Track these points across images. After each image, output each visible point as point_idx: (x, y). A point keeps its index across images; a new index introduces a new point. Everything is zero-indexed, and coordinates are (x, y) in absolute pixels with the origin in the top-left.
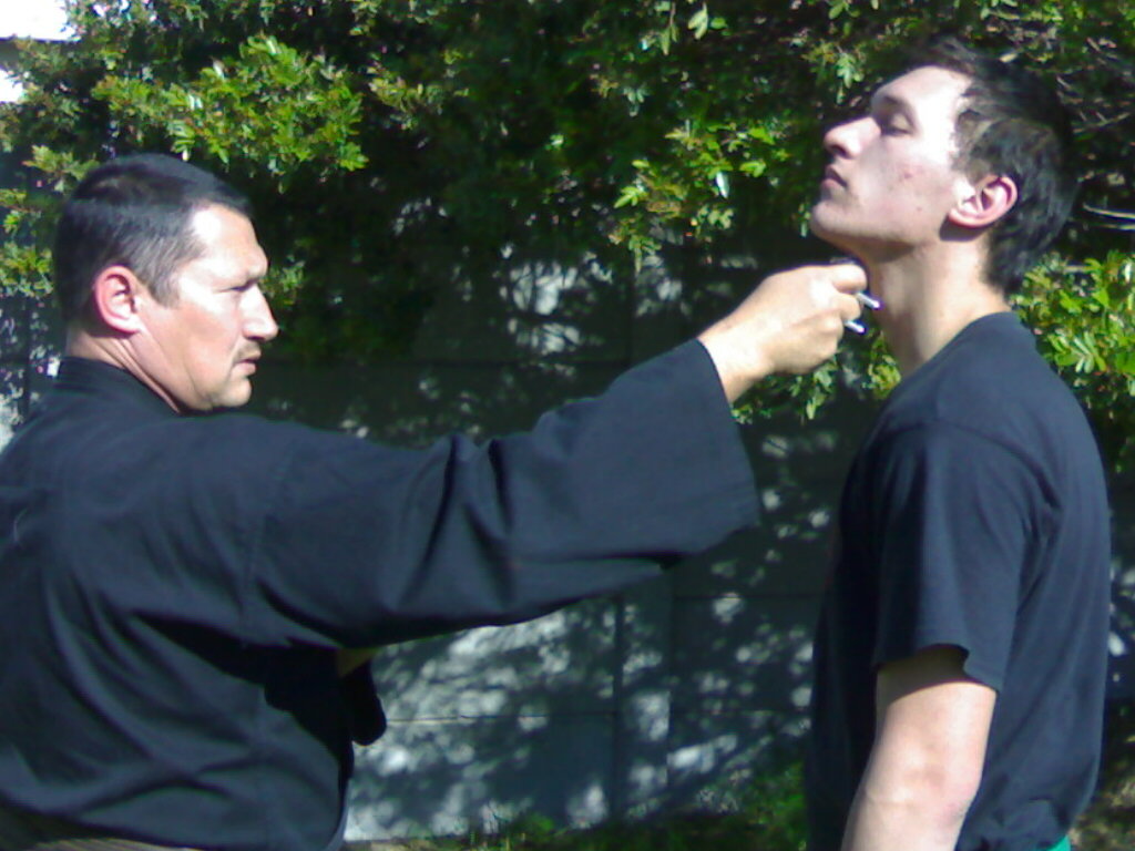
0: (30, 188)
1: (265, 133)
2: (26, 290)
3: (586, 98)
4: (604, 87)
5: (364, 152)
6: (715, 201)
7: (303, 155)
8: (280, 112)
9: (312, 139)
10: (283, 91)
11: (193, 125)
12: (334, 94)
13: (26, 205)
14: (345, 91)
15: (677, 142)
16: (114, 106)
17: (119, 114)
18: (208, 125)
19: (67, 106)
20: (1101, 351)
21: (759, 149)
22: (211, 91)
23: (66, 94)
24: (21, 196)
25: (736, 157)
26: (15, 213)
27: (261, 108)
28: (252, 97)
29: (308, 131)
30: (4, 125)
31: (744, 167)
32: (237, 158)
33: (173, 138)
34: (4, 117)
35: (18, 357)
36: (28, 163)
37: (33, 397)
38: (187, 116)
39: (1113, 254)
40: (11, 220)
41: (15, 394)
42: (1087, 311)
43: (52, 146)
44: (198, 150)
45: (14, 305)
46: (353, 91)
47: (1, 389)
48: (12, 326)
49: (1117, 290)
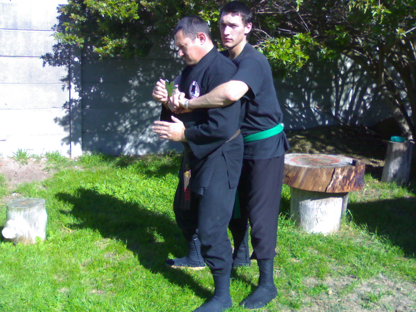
0: (71, 23)
1: (119, 11)
2: (70, 43)
3: (182, 6)
4: (186, 3)
5: (138, 15)
7: (127, 16)
8: (122, 7)
9: (128, 13)
10: (122, 3)
11: (104, 10)
12: (133, 4)
13: (70, 26)
14: (135, 3)
15: (201, 14)
16: (88, 5)
17: (89, 7)
18: (108, 10)
19: (78, 5)
20: (278, 55)
21: (216, 16)
22: (108, 3)
23: (77, 3)
24: (69, 24)
26: (67, 27)
27: (118, 6)
28: (116, 4)
29: (128, 11)
30: (64, 9)
31: (213, 19)
32: (113, 17)
33: (100, 12)
34: (64, 7)
35: (69, 57)
36: (70, 17)
37: (72, 65)
38: (103, 8)
39: (281, 37)
40: (66, 29)
41: (68, 65)
42: (276, 47)
43: (75, 14)
44: (106, 14)
45: (68, 46)
46: (137, 3)
47: (65, 64)
48: (67, 51)
49: (282, 44)
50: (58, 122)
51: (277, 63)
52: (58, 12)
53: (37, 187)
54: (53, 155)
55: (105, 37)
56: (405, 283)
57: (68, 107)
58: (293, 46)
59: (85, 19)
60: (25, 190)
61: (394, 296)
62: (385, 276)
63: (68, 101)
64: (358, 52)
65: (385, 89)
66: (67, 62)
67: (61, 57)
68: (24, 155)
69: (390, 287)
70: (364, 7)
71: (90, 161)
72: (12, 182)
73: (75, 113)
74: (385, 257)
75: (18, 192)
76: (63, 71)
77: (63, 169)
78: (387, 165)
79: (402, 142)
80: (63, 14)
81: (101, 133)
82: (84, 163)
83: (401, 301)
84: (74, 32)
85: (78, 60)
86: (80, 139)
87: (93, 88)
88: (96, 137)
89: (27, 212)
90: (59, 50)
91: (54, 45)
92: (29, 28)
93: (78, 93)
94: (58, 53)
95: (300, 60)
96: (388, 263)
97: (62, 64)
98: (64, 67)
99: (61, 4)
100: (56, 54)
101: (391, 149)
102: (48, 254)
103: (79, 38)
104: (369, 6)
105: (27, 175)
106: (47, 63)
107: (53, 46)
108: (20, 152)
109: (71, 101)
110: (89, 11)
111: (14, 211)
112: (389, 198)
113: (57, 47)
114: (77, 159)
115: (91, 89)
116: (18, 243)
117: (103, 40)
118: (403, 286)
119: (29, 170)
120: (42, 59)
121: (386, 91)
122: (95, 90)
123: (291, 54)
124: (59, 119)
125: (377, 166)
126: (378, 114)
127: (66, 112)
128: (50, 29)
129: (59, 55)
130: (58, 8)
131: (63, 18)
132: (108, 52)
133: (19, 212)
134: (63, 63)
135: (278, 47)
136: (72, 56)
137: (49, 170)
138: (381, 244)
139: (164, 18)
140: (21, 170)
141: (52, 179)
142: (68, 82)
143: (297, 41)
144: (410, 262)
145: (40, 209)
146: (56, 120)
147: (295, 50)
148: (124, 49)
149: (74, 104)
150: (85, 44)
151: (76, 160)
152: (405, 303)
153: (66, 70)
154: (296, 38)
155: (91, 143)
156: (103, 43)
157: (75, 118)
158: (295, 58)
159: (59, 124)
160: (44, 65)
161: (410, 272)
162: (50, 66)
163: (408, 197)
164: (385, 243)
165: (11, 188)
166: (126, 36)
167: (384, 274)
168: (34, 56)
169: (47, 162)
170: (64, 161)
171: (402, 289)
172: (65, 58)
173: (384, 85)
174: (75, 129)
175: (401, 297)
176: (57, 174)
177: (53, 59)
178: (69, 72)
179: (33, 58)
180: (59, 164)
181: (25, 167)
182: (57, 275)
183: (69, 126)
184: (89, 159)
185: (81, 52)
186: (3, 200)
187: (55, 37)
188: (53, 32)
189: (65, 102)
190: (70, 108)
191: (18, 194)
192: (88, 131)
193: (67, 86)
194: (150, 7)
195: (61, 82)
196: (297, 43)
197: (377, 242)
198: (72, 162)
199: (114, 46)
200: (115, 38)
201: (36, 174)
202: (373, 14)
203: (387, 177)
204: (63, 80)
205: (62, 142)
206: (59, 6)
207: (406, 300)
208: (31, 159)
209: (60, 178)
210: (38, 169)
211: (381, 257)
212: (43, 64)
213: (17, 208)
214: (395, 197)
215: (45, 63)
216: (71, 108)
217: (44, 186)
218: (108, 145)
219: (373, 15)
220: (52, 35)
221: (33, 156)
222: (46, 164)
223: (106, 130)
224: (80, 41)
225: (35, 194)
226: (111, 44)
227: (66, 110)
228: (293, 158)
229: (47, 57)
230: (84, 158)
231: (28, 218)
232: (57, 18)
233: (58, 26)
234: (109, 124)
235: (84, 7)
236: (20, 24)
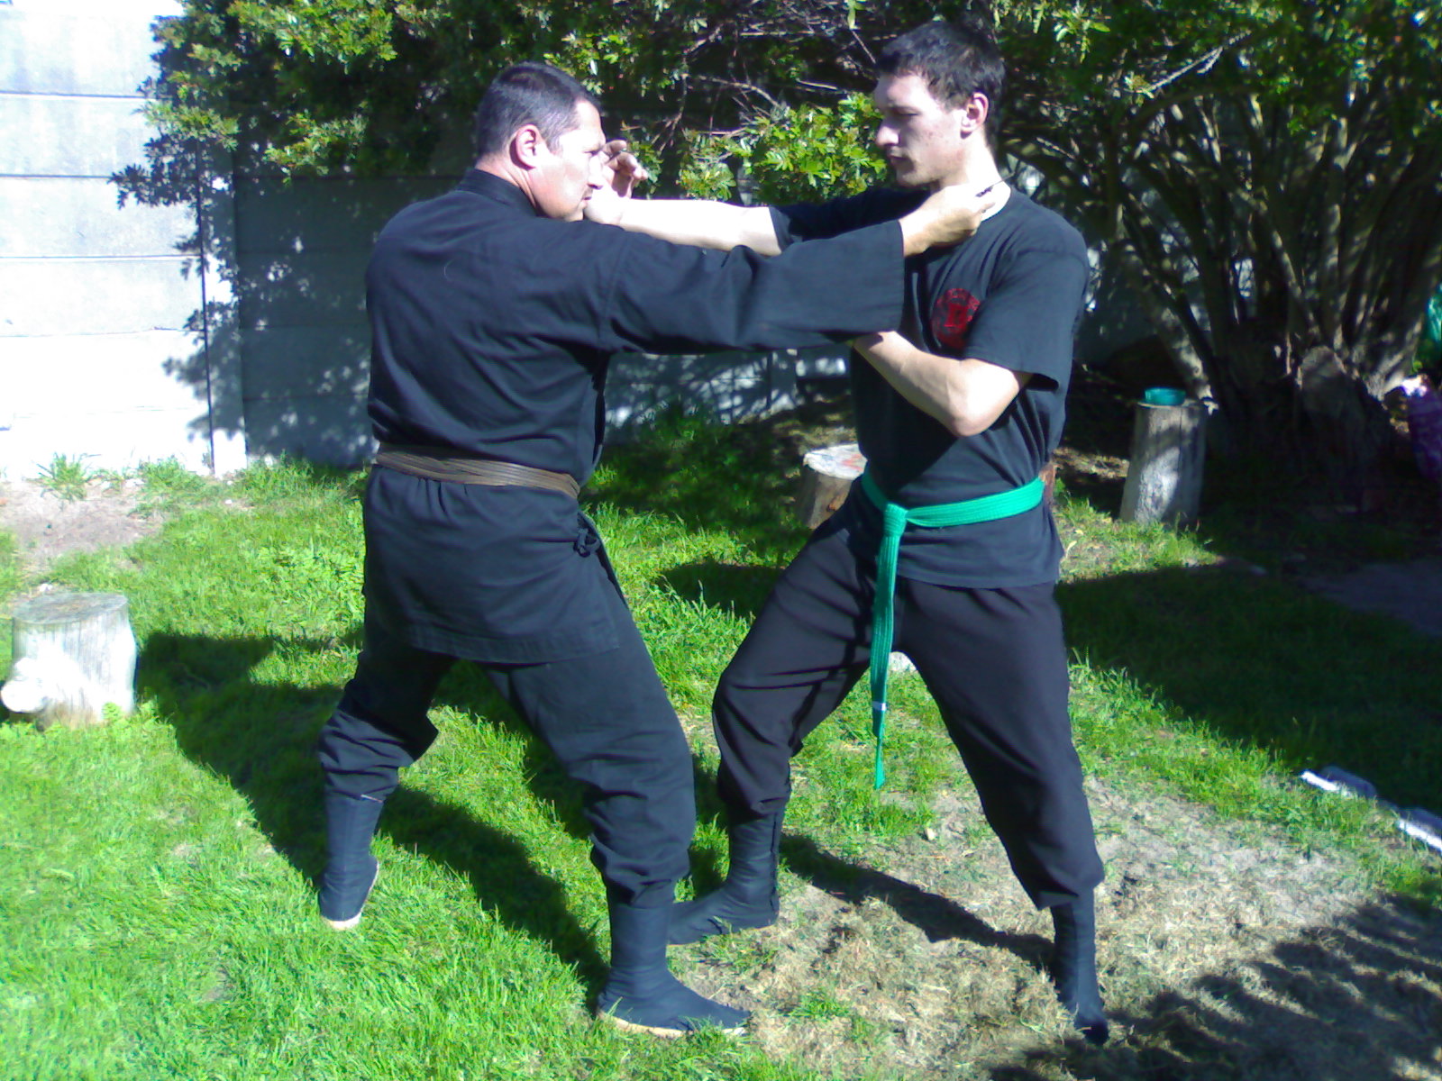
0: (194, 74)
1: (336, 37)
2: (195, 135)
3: (515, 19)
4: (525, 11)
5: (394, 49)
6: (590, 77)
7: (358, 51)
8: (345, 25)
9: (364, 41)
10: (344, 11)
11: (290, 33)
12: (375, 14)
13: (192, 82)
14: (382, 13)
15: (568, 44)
16: (242, 20)
17: (246, 26)
18: (301, 33)
19: (214, 19)
20: (792, 160)
21: (614, 47)
22: (302, 12)
23: (211, 12)
24: (188, 76)
25: (602, 53)
26: (184, 86)
27: (332, 23)
28: (326, 16)
29: (361, 36)
30: (173, 31)
31: (606, 57)
32: (319, 54)
33: (279, 41)
34: (172, 26)
35: (195, 178)
36: (190, 55)
37: (208, 202)
38: (288, 27)
39: (803, 107)
40: (182, 91)
41: (194, 200)
42: (787, 137)
43: (205, 44)
44: (296, 47)
45: (191, 145)
46: (387, 12)
47: (185, 197)
48: (190, 157)
49: (805, 126)
50: (175, 373)
51: (790, 182)
52: (157, 39)
53: (112, 565)
54: (162, 469)
55: (299, 115)
56: (1158, 800)
57: (201, 327)
58: (838, 133)
59: (238, 62)
60: (76, 574)
61: (1124, 837)
62: (1103, 783)
63: (200, 308)
64: (1048, 144)
65: (1130, 253)
66: (192, 191)
67: (174, 177)
68: (74, 472)
69: (1115, 813)
70: (1034, 13)
71: (271, 483)
72: (38, 553)
73: (224, 345)
74: (1111, 732)
75: (57, 581)
76: (180, 219)
77: (190, 510)
78: (1136, 471)
79: (1178, 403)
80: (170, 45)
81: (306, 400)
82: (254, 491)
83: (1142, 850)
84: (210, 102)
85: (226, 186)
86: (242, 422)
87: (273, 269)
88: (290, 413)
89: (74, 635)
90: (164, 154)
91: (148, 141)
92: (66, 88)
93: (228, 285)
94: (163, 164)
95: (858, 172)
96: (1113, 748)
97: (175, 200)
98: (182, 207)
99: (165, 15)
100: (158, 168)
101: (1146, 425)
102: (140, 752)
103: (222, 118)
104: (1048, 11)
105: (82, 531)
106: (132, 196)
107: (148, 145)
108: (61, 463)
109: (210, 308)
110: (249, 35)
111: (35, 631)
112: (1138, 566)
113: (157, 146)
114: (232, 479)
115: (268, 270)
116: (49, 724)
117: (294, 125)
118: (1151, 810)
119: (90, 515)
120: (114, 185)
121: (1134, 258)
122: (281, 273)
123: (830, 154)
124: (179, 362)
125: (1111, 475)
126: (1120, 326)
127: (195, 342)
128: (133, 91)
129: (166, 170)
130: (153, 27)
131: (171, 59)
132: (307, 158)
133: (49, 634)
134: (178, 195)
135: (792, 136)
136: (207, 174)
137: (148, 515)
138: (1101, 695)
139: (466, 56)
140: (66, 515)
141: (156, 539)
142: (199, 251)
143: (849, 117)
144: (1178, 743)
145: (113, 623)
146: (169, 366)
147: (841, 143)
148: (356, 150)
149: (217, 316)
150: (244, 137)
151: (230, 483)
152: (1152, 854)
153: (188, 215)
154: (847, 109)
155: (275, 431)
156: (294, 132)
157: (225, 360)
158: (842, 168)
159: (180, 379)
160: (121, 203)
161: (1174, 772)
162: (141, 204)
163: (1192, 562)
164: (1113, 692)
165: (34, 569)
166: (360, 111)
167: (1102, 778)
168: (89, 173)
169: (143, 491)
170: (193, 485)
171: (1148, 817)
172: (187, 179)
173: (1126, 242)
174: (226, 392)
175: (1144, 838)
176: (173, 525)
177: (148, 184)
178: (198, 221)
179: (85, 182)
180: (180, 494)
181: (75, 508)
182: (165, 809)
183: (204, 384)
184: (268, 478)
185: (235, 162)
186: (9, 605)
187: (148, 116)
188: (141, 102)
189: (190, 313)
190: (205, 330)
191: (56, 585)
192: (265, 395)
193: (195, 265)
194: (426, 25)
195: (177, 252)
196: (849, 121)
197: (1091, 691)
198: (217, 488)
199: (327, 140)
200: (328, 119)
201: (109, 527)
202: (1056, 33)
203: (1136, 508)
204: (184, 247)
205: (190, 430)
206: (156, 22)
207: (1156, 845)
208: (95, 482)
209: (181, 535)
210: (114, 511)
211: (1096, 731)
212: (117, 199)
213: (43, 622)
214: (1156, 565)
215: (123, 196)
216: (210, 328)
217: (134, 561)
218: (324, 436)
219: (1059, 37)
220: (139, 111)
221: (101, 475)
222: (141, 497)
223: (319, 391)
224: (225, 129)
225: (107, 584)
226: (317, 137)
227: (195, 334)
228: (848, 457)
229: (130, 179)
230: (252, 476)
231: (79, 650)
232: (154, 58)
233: (160, 82)
234: (328, 374)
235: (232, 24)
236: (36, 76)
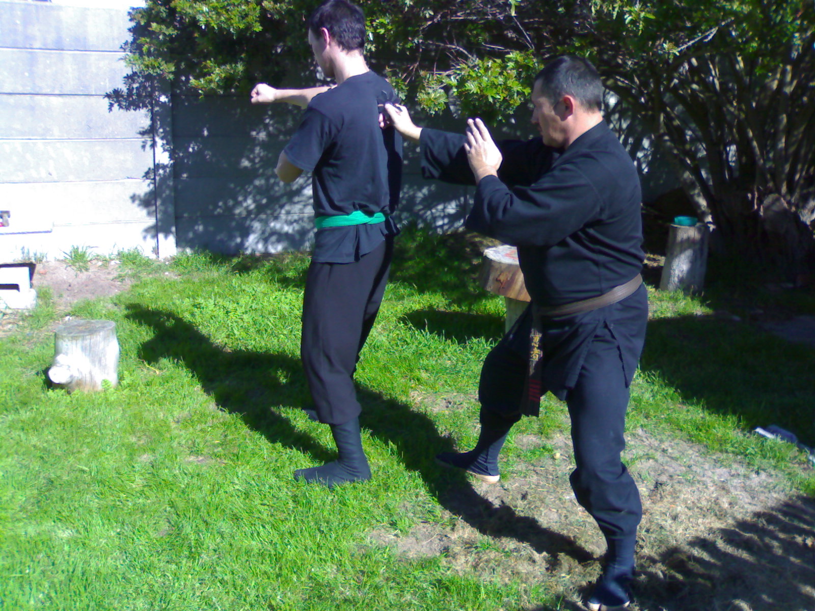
0: (152, 39)
1: (230, 19)
2: (151, 72)
5: (261, 25)
6: (369, 42)
7: (242, 26)
8: (234, 12)
9: (244, 21)
10: (234, 5)
11: (205, 17)
12: (251, 6)
13: (150, 43)
14: (255, 5)
16: (178, 10)
17: (180, 12)
18: (210, 17)
19: (162, 9)
20: (479, 88)
21: (382, 25)
22: (211, 5)
23: (161, 5)
24: (148, 40)
25: (376, 28)
26: (146, 46)
27: (227, 11)
28: (224, 7)
29: (243, 18)
30: (140, 15)
31: (378, 31)
32: (220, 28)
33: (198, 21)
34: (140, 13)
35: (150, 95)
36: (150, 29)
37: (157, 109)
38: (203, 14)
39: (486, 58)
40: (145, 48)
41: (150, 108)
42: (476, 75)
43: (158, 23)
44: (207, 25)
45: (148, 77)
46: (257, 5)
47: (145, 106)
48: (147, 84)
49: (487, 69)
50: (137, 202)
51: (478, 100)
52: (131, 20)
53: (104, 306)
54: (130, 255)
55: (208, 62)
56: (676, 441)
57: (152, 177)
58: (505, 73)
59: (175, 32)
60: (84, 311)
61: (656, 461)
62: (646, 431)
63: (152, 166)
64: (621, 79)
65: (666, 141)
66: (149, 102)
67: (139, 95)
68: (83, 255)
69: (652, 448)
70: (614, 8)
71: (190, 263)
72: (64, 300)
73: (164, 187)
74: (651, 404)
75: (74, 315)
76: (142, 118)
77: (146, 277)
78: (669, 263)
80: (138, 23)
81: (208, 218)
82: (181, 268)
83: (666, 468)
84: (158, 54)
85: (167, 100)
86: (174, 229)
87: (192, 145)
88: (199, 225)
90: (134, 83)
91: (125, 75)
92: (82, 46)
93: (167, 154)
94: (133, 88)
95: (516, 95)
96: (652, 413)
97: (139, 107)
98: (143, 111)
99: (135, 7)
100: (130, 90)
101: (675, 236)
103: (166, 63)
104: (621, 7)
105: (87, 288)
106: (116, 105)
107: (125, 77)
108: (76, 251)
109: (157, 167)
110: (181, 18)
111: (67, 340)
112: (669, 315)
113: (130, 78)
114: (168, 261)
115: (189, 146)
116: (74, 390)
117: (205, 67)
118: (672, 447)
119: (91, 279)
120: (106, 99)
121: (668, 143)
122: (196, 148)
123: (501, 85)
124: (139, 196)
125: (655, 265)
126: (661, 182)
127: (149, 185)
128: (118, 48)
129: (135, 91)
130: (129, 13)
131: (139, 31)
132: (212, 85)
133: (74, 341)
134: (141, 105)
135: (479, 75)
136: (157, 93)
137: (123, 280)
138: (646, 385)
139: (301, 29)
140: (79, 280)
141: (128, 293)
142: (151, 135)
143: (511, 65)
144: (688, 411)
145: (108, 336)
146: (133, 198)
147: (506, 79)
148: (239, 81)
149: (161, 171)
150: (177, 73)
151: (167, 263)
153: (146, 116)
154: (510, 60)
155: (191, 235)
156: (205, 70)
157: (164, 195)
158: (507, 93)
159: (139, 205)
160: (110, 109)
161: (685, 426)
162: (121, 110)
163: (699, 313)
164: (653, 384)
165: (62, 309)
166: (241, 59)
167: (645, 429)
168: (94, 93)
169: (120, 267)
170: (147, 264)
171: (670, 450)
172: (146, 96)
174: (165, 212)
175: (667, 462)
176: (137, 286)
177: (125, 99)
178: (152, 119)
179: (92, 98)
180: (140, 269)
181: (84, 276)
183: (153, 208)
184: (188, 260)
185: (171, 87)
186: (50, 328)
187: (127, 62)
188: (123, 54)
189: (146, 170)
190: (154, 179)
191: (74, 317)
192: (186, 215)
193: (149, 143)
194: (279, 12)
195: (140, 136)
196: (511, 67)
197: (641, 382)
198: (160, 266)
199: (223, 75)
200: (224, 63)
201: (102, 286)
202: (625, 19)
203: (669, 283)
204: (143, 133)
205: (144, 234)
206: (131, 11)
207: (674, 465)
208: (94, 262)
209: (142, 291)
210: (105, 278)
211: (643, 403)
212: (108, 107)
213: (71, 335)
215: (111, 105)
216: (157, 178)
217: (116, 304)
218: (218, 238)
219: (627, 21)
220: (122, 59)
221: (97, 258)
222: (119, 270)
223: (216, 213)
224: (168, 69)
225: (101, 317)
226: (218, 73)
227: (148, 181)
228: (508, 252)
229: (115, 96)
230: (180, 260)
231: (89, 351)
232: (130, 30)
233: (132, 43)
234: (220, 204)
235: (172, 12)
236: (67, 41)
